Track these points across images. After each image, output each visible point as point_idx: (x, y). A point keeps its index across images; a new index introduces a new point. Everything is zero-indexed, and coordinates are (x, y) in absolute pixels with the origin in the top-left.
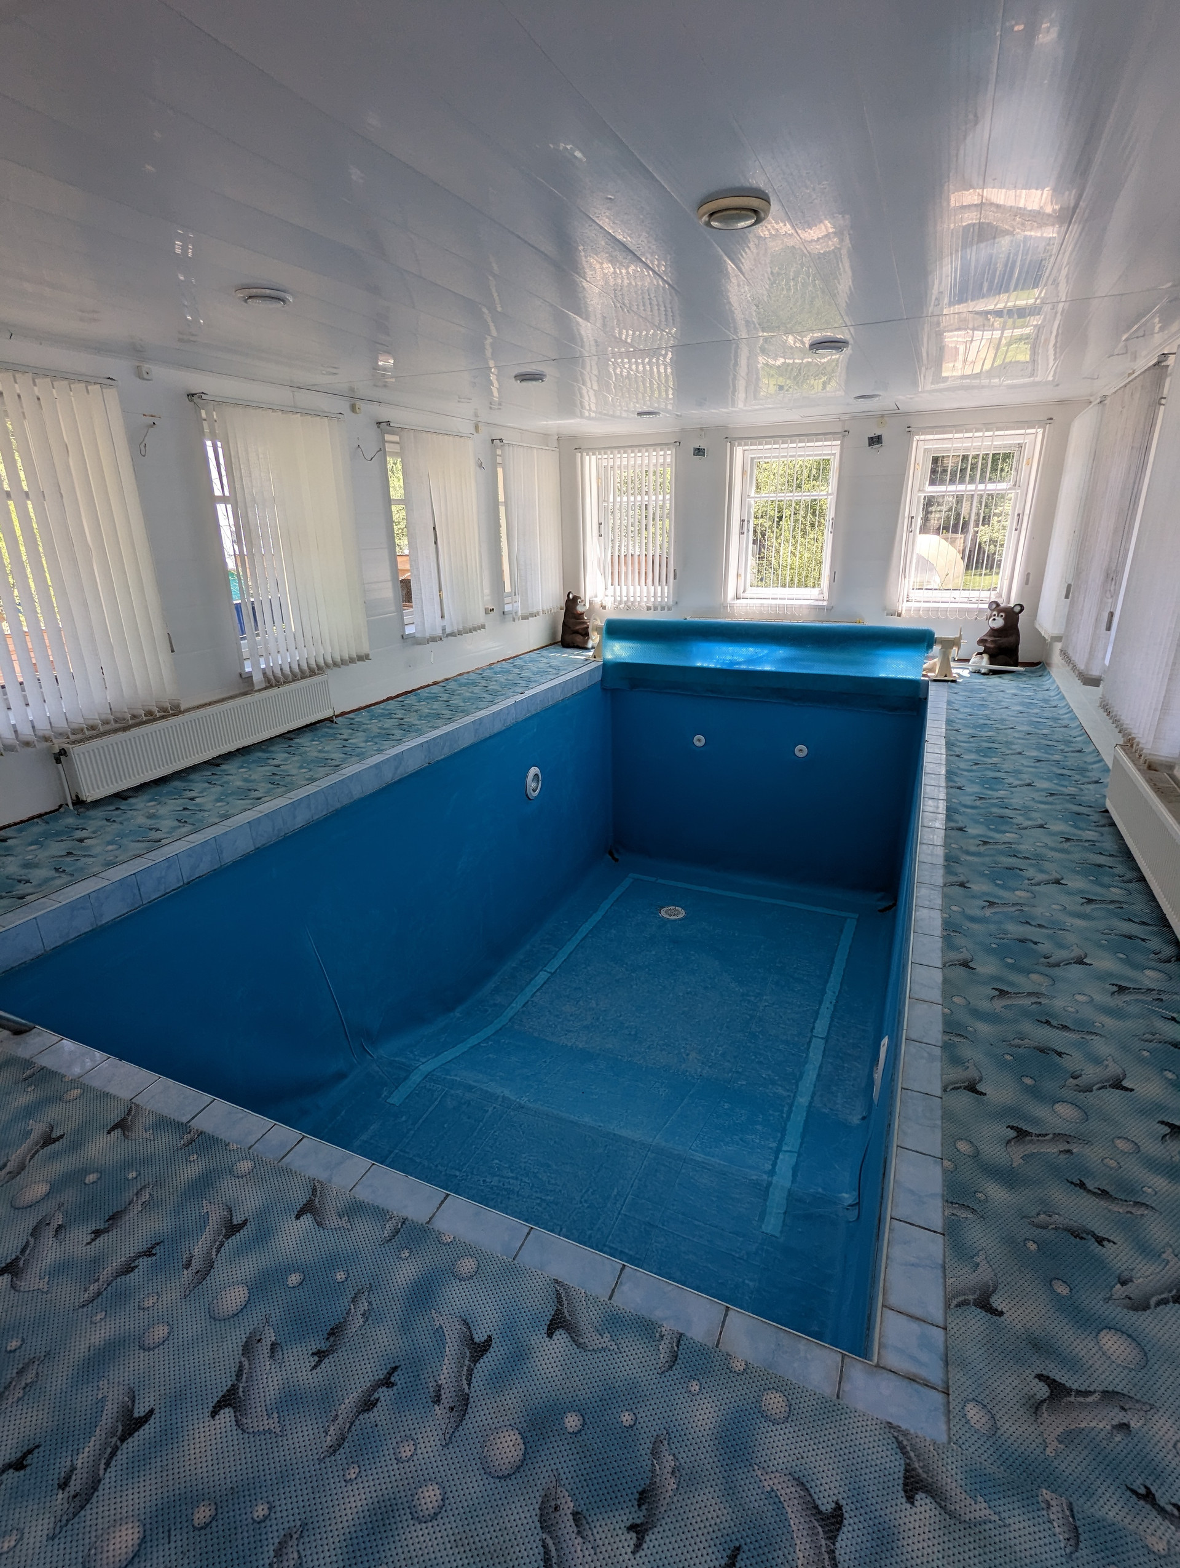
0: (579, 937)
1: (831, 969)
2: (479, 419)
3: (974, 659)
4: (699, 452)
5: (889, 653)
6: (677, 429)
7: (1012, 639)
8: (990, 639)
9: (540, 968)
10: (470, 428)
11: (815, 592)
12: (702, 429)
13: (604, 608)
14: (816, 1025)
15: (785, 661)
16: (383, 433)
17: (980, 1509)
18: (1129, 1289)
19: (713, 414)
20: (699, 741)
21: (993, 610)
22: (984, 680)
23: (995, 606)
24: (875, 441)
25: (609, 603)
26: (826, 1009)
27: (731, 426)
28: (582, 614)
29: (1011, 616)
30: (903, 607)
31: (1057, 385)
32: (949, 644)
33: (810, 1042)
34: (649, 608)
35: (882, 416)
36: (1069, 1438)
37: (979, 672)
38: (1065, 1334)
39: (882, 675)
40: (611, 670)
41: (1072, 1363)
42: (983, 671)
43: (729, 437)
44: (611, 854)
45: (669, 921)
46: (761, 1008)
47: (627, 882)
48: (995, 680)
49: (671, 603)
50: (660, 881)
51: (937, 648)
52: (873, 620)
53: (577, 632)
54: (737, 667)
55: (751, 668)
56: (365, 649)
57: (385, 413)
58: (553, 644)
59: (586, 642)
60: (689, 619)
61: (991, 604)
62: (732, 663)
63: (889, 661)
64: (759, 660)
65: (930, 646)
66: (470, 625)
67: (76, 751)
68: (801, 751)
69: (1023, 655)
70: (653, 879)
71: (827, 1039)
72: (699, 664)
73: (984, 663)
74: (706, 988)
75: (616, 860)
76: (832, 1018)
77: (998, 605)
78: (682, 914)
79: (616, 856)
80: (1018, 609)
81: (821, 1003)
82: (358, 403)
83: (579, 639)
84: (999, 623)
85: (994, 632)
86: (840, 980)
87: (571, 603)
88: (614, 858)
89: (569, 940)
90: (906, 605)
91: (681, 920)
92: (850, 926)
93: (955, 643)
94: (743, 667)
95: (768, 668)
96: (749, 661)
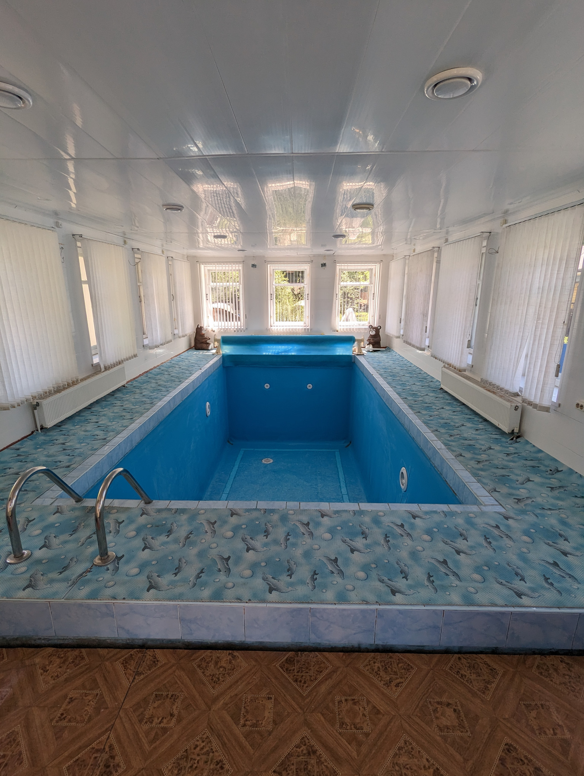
0: (232, 477)
1: (338, 471)
2: (164, 248)
3: (367, 347)
4: (254, 266)
5: (339, 345)
6: (243, 256)
7: (378, 338)
8: (371, 339)
9: (222, 493)
10: (160, 252)
11: (302, 323)
12: (254, 257)
13: (214, 331)
14: (342, 491)
15: (300, 350)
16: (134, 253)
17: (520, 518)
18: (519, 482)
19: (258, 251)
20: (267, 386)
21: (371, 328)
22: (372, 354)
23: (371, 327)
24: (324, 265)
25: (215, 329)
26: (343, 485)
27: (266, 256)
28: (204, 334)
29: (377, 330)
30: (338, 328)
31: (383, 250)
32: (360, 341)
33: (342, 497)
34: (235, 331)
35: (325, 256)
36: (525, 505)
37: (369, 351)
38: (514, 491)
39: (338, 354)
40: (225, 358)
41: (517, 495)
42: (371, 351)
43: (266, 261)
44: (228, 441)
45: (268, 464)
46: (320, 489)
47: (242, 452)
48: (376, 354)
49: (245, 329)
50: (256, 450)
51: (356, 343)
52: (328, 333)
53: (203, 343)
54: (280, 354)
55: (286, 354)
56: (136, 352)
57: (136, 245)
58: (190, 348)
59: (208, 347)
60: (253, 335)
61: (369, 326)
62: (278, 352)
63: (338, 348)
64: (289, 351)
65: (354, 342)
66: (167, 340)
67: (44, 403)
68: (310, 386)
69: (382, 344)
70: (253, 449)
71: (348, 494)
72: (264, 354)
73: (371, 347)
74: (295, 486)
75: (232, 444)
76: (346, 487)
77: (372, 326)
78: (272, 461)
79: (231, 442)
80: (379, 328)
81: (340, 483)
82: (127, 240)
83: (204, 346)
84: (373, 333)
85: (372, 336)
86: (343, 473)
87: (199, 330)
88: (231, 444)
89: (228, 479)
90: (339, 327)
91: (272, 463)
92: (337, 454)
93: (362, 340)
94: (283, 354)
95: (293, 354)
96: (285, 351)
